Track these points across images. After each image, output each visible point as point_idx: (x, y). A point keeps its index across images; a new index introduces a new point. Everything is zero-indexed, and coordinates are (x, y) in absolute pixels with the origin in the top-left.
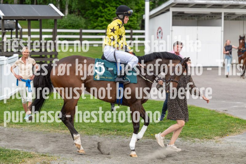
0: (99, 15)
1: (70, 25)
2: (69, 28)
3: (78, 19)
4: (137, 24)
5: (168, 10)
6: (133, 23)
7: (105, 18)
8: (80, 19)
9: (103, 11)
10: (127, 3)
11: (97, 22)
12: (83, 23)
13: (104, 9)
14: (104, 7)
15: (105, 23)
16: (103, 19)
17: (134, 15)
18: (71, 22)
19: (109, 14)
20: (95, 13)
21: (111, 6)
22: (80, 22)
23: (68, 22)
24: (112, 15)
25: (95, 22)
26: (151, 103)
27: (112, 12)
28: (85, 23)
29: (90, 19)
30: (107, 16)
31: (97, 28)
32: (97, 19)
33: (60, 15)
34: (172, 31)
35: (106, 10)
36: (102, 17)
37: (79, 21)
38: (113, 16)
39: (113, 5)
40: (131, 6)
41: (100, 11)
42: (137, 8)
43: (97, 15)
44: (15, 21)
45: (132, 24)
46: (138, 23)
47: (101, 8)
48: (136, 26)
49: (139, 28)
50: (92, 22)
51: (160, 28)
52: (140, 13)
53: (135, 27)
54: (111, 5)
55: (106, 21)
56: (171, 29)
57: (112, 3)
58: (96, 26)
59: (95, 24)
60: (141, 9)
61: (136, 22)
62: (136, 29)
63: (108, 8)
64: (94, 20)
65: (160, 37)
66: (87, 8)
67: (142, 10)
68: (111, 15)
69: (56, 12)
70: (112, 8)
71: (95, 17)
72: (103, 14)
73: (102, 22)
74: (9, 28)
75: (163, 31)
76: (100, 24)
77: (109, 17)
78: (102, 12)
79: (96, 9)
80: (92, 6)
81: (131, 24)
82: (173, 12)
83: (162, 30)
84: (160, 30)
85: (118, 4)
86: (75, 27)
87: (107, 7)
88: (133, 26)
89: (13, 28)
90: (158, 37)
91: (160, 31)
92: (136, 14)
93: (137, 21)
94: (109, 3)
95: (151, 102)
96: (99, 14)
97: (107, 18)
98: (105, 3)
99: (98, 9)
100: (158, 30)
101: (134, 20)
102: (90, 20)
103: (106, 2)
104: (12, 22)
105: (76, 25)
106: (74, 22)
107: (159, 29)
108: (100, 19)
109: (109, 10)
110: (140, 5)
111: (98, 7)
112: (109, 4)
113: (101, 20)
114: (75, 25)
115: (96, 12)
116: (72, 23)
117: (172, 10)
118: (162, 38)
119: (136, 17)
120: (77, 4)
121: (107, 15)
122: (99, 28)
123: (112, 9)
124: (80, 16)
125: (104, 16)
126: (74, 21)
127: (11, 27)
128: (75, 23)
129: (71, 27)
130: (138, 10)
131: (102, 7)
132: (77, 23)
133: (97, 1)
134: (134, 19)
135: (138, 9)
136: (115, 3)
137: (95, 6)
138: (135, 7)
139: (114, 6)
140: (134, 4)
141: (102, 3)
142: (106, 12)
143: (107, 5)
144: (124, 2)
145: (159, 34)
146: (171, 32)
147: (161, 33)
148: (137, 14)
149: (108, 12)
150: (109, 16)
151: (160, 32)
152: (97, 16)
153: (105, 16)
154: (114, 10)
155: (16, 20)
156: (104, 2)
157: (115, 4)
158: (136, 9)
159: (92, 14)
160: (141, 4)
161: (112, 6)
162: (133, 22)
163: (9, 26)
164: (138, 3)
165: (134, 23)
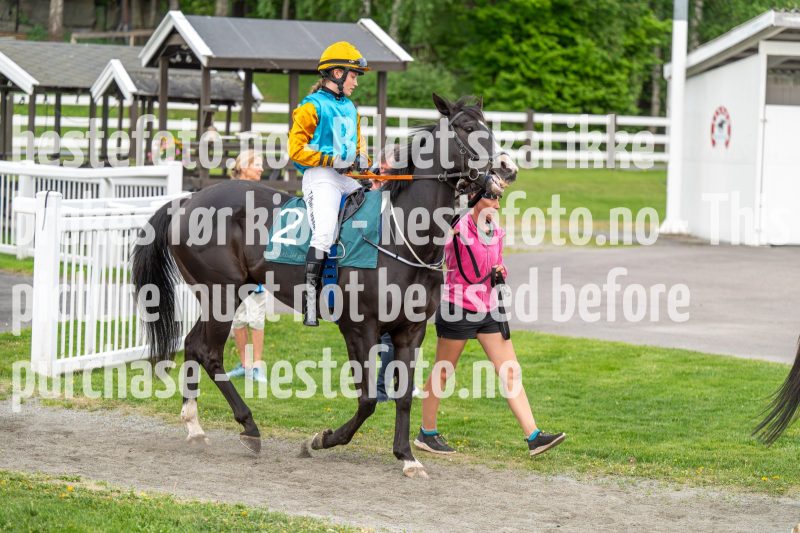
0: (502, 64)
1: (405, 93)
2: (402, 102)
3: (434, 74)
4: (627, 94)
5: (754, 51)
6: (614, 93)
7: (522, 75)
8: (440, 74)
9: (516, 48)
10: (598, 24)
11: (493, 84)
12: (449, 89)
13: (519, 41)
14: (521, 36)
15: (519, 88)
16: (515, 76)
17: (619, 67)
18: (410, 83)
19: (535, 61)
20: (487, 57)
21: (541, 33)
22: (439, 83)
23: (398, 85)
24: (546, 64)
25: (485, 85)
26: (726, 368)
27: (545, 52)
28: (455, 90)
29: (470, 75)
30: (528, 67)
31: (492, 105)
32: (494, 75)
33: (398, 58)
34: (765, 121)
35: (525, 47)
36: (510, 68)
37: (434, 81)
38: (548, 68)
39: (551, 31)
40: (612, 34)
41: (506, 50)
42: (630, 41)
43: (493, 62)
44: (242, 75)
45: (613, 97)
46: (632, 93)
47: (508, 38)
48: (624, 102)
49: (634, 108)
50: (477, 87)
51: (721, 110)
52: (638, 58)
53: (622, 106)
54: (543, 29)
55: (524, 84)
56: (761, 117)
57: (546, 23)
58: (491, 100)
59: (489, 93)
60: (643, 44)
61: (625, 90)
62: (624, 112)
63: (533, 41)
64: (483, 79)
65: (720, 143)
66: (458, 39)
67: (645, 49)
68: (540, 62)
69: (386, 47)
70: (547, 40)
71: (486, 71)
72: (515, 60)
73: (511, 85)
74: (221, 98)
75: (734, 121)
76: (505, 94)
77: (534, 71)
78: (511, 54)
79: (492, 41)
80: (479, 31)
81: (607, 97)
82: (770, 58)
83: (728, 117)
84: (721, 118)
85: (567, 26)
86: (422, 101)
87: (529, 36)
88: (613, 104)
89: (234, 98)
90: (714, 142)
91: (721, 122)
92: (625, 62)
93: (630, 85)
94: (534, 23)
95: (724, 365)
96: (502, 59)
97: (529, 74)
98: (522, 23)
99: (500, 42)
100: (715, 119)
101: (619, 83)
102: (472, 79)
103: (527, 21)
104: (232, 78)
105: (425, 93)
106: (418, 83)
107: (717, 113)
108: (504, 75)
109: (536, 47)
110: (642, 33)
111: (500, 35)
112: (537, 27)
113: (507, 80)
114: (421, 93)
115: (492, 53)
116: (413, 87)
117: (767, 49)
118: (727, 143)
119: (627, 71)
120: (429, 22)
121: (528, 62)
122: (501, 105)
123: (546, 44)
124: (440, 65)
125: (517, 65)
126: (417, 80)
127: (228, 96)
128: (423, 86)
129: (408, 101)
130: (632, 49)
131: (513, 36)
132: (428, 87)
133: (496, 17)
134: (619, 80)
135: (632, 46)
136: (558, 23)
137: (489, 31)
138: (625, 37)
139: (555, 35)
140: (621, 29)
141: (511, 24)
142: (525, 53)
143: (530, 29)
144: (588, 21)
145: (717, 129)
146: (761, 125)
147: (725, 126)
148: (631, 61)
149: (533, 54)
150: (533, 67)
151: (721, 125)
152: (494, 68)
153: (522, 66)
154: (552, 48)
155: (245, 70)
156: (518, 20)
157: (556, 27)
158: (626, 47)
159: (478, 60)
160: (643, 27)
161: (548, 34)
162: (614, 90)
163: (222, 92)
164: (635, 25)
165: (618, 93)
